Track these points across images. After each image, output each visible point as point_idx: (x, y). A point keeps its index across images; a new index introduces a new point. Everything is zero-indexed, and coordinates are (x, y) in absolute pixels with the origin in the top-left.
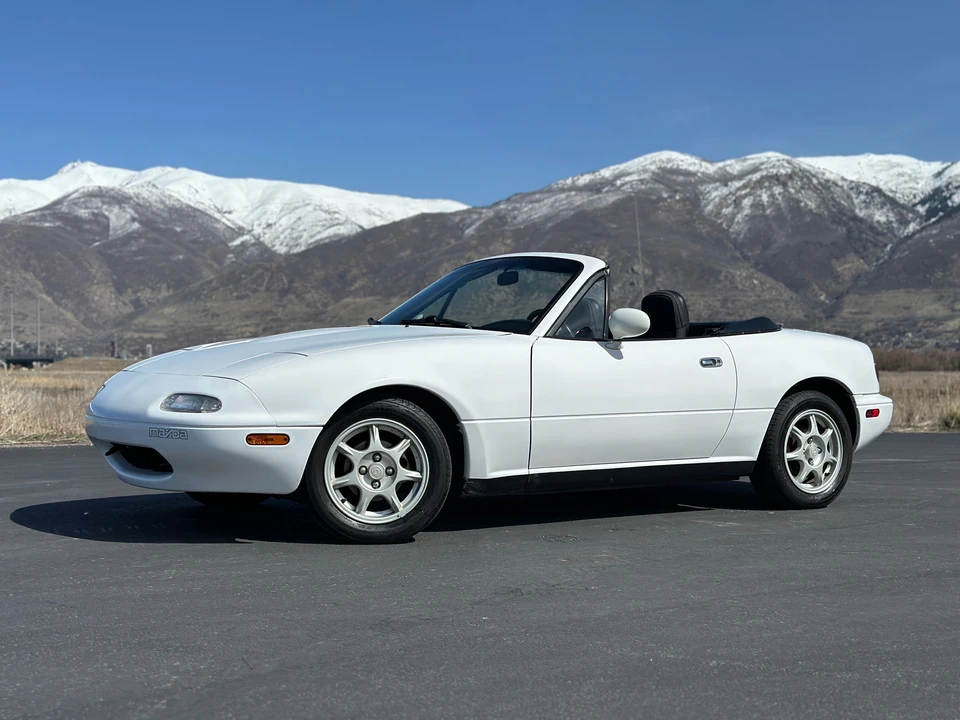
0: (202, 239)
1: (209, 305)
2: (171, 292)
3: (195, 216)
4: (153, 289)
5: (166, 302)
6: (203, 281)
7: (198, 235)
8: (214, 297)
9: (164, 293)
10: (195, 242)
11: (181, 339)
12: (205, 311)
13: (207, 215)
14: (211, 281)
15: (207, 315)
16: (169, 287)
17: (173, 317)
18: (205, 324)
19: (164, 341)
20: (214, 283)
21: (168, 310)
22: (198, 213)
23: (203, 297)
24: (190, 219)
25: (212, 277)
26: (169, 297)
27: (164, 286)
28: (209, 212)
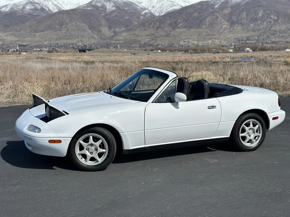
0: (133, 12)
1: (136, 32)
2: (125, 29)
3: (131, 5)
4: (119, 28)
5: (123, 32)
6: (134, 25)
7: (132, 10)
8: (137, 30)
9: (123, 29)
10: (131, 13)
11: (128, 43)
12: (134, 34)
13: (135, 4)
14: (136, 25)
15: (135, 35)
16: (124, 27)
17: (125, 36)
18: (135, 38)
19: (122, 44)
20: (137, 26)
21: (124, 34)
22: (132, 4)
23: (134, 30)
24: (130, 5)
25: (137, 23)
26: (124, 30)
27: (123, 27)
28: (135, 3)
